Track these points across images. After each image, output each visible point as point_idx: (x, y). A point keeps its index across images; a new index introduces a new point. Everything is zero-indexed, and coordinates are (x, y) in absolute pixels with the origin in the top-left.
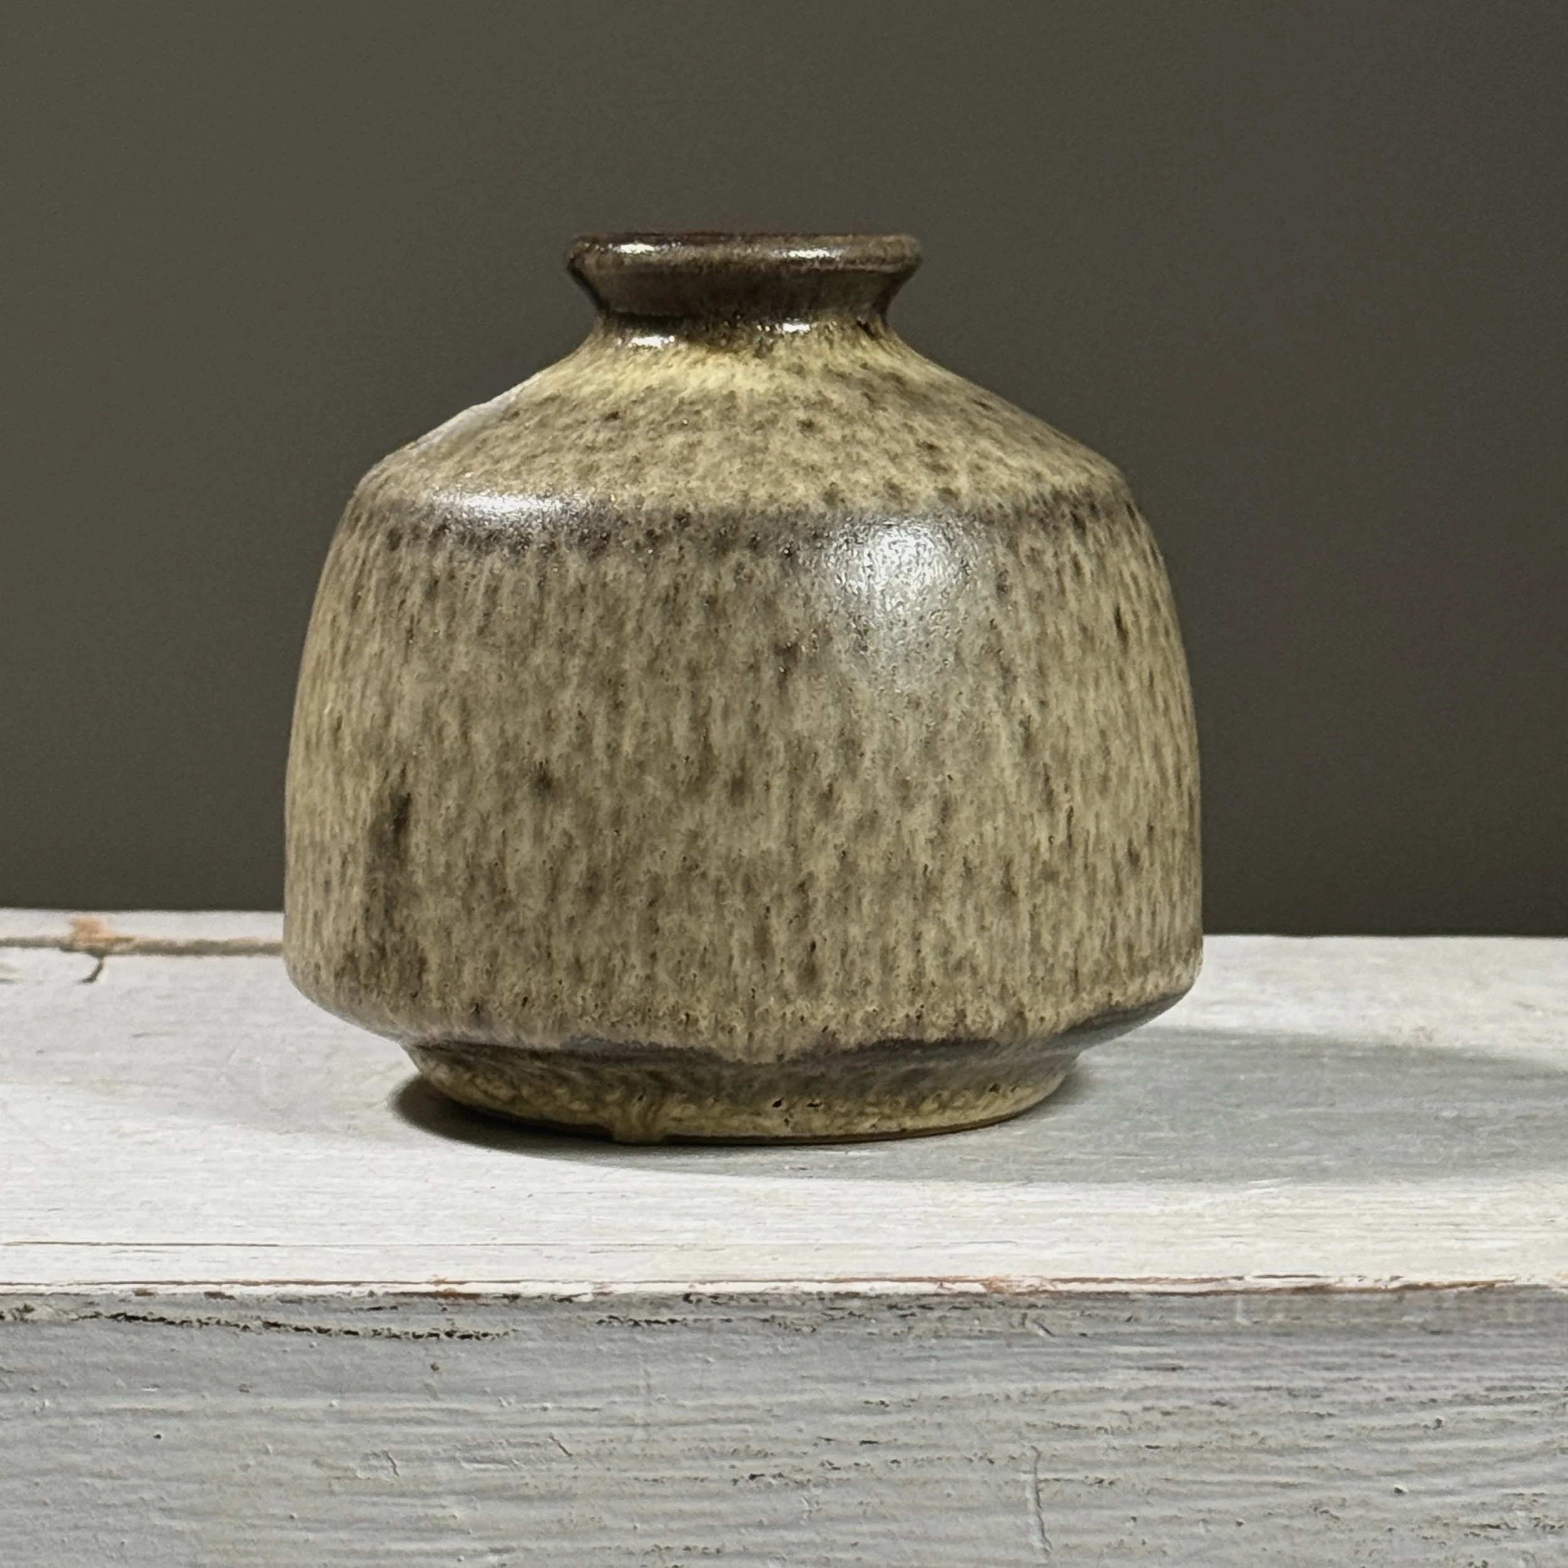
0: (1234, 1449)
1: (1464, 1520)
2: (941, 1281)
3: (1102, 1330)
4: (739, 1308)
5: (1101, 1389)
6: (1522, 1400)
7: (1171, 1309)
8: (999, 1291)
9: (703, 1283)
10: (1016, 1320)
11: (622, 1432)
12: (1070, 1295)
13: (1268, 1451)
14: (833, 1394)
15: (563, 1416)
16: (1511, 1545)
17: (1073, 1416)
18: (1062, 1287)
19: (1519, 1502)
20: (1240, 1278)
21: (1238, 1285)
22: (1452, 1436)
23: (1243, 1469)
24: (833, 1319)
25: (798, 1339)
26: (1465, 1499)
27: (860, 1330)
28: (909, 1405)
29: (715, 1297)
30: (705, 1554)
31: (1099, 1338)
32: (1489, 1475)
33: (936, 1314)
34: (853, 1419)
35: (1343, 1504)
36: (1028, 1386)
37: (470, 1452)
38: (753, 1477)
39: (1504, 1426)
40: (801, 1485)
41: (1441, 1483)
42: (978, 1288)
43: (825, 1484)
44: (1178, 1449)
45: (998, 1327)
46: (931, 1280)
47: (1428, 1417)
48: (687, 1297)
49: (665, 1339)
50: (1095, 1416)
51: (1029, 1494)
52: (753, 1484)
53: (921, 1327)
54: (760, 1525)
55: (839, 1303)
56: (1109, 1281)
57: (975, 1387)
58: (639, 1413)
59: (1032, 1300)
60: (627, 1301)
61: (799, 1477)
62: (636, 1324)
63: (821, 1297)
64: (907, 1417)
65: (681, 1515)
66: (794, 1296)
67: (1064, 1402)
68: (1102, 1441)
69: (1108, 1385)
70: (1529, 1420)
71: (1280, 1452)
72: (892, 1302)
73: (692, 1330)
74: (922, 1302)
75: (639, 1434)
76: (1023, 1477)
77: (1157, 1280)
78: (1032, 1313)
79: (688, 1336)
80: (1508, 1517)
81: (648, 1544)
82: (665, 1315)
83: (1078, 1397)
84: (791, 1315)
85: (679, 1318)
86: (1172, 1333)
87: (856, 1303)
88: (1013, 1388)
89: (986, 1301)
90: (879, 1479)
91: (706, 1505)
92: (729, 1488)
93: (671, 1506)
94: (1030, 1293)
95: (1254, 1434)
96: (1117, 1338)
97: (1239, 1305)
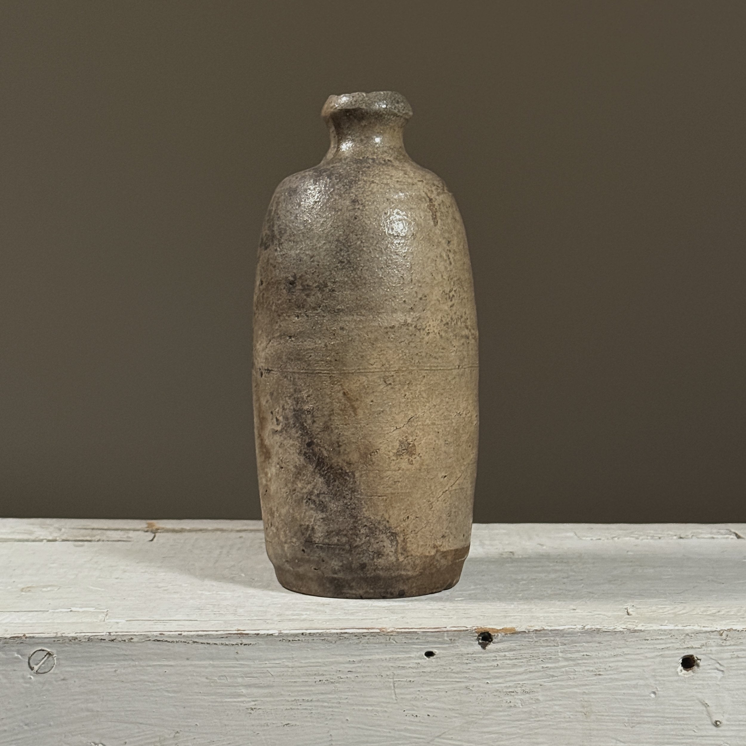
0: (444, 672)
1: (504, 690)
2: (368, 629)
3: (410, 641)
4: (317, 637)
5: (410, 657)
6: (519, 659)
7: (428, 636)
8: (383, 631)
9: (307, 630)
10: (388, 639)
11: (286, 669)
12: (402, 633)
13: (454, 673)
14: (340, 659)
15: (271, 665)
16: (517, 697)
17: (403, 664)
18: (399, 630)
19: (519, 686)
20: (446, 627)
21: (445, 629)
22: (500, 668)
23: (447, 677)
24: (340, 639)
25: (331, 644)
26: (505, 685)
27: (347, 642)
28: (360, 661)
29: (310, 633)
30: (308, 701)
31: (409, 643)
32: (512, 679)
33: (367, 638)
34: (346, 665)
35: (473, 686)
36: (391, 656)
37: (246, 675)
38: (320, 681)
39: (514, 666)
40: (332, 683)
41: (498, 681)
42: (378, 631)
43: (339, 682)
44: (430, 672)
45: (383, 641)
46: (365, 629)
47: (495, 664)
48: (303, 634)
49: (296, 645)
50: (409, 664)
51: (392, 685)
52: (320, 683)
53: (363, 641)
54: (322, 693)
55: (342, 635)
56: (412, 628)
57: (378, 657)
58: (290, 664)
59: (392, 633)
60: (287, 635)
61: (332, 681)
62: (289, 641)
63: (337, 634)
64: (360, 665)
65: (302, 691)
66: (331, 633)
67: (401, 660)
68: (410, 670)
69: (412, 656)
70: (521, 664)
71: (457, 673)
72: (356, 634)
73: (304, 642)
74: (364, 635)
75: (290, 670)
76: (390, 680)
77: (424, 628)
78: (392, 637)
79: (303, 644)
80: (516, 689)
81: (293, 699)
82: (297, 639)
83: (404, 659)
84: (329, 638)
85: (300, 639)
86: (428, 642)
87: (346, 635)
88: (388, 657)
89: (380, 634)
90: (353, 681)
91: (308, 688)
92: (314, 684)
93: (299, 689)
94: (391, 632)
95: (450, 668)
96: (414, 644)
97: (445, 634)
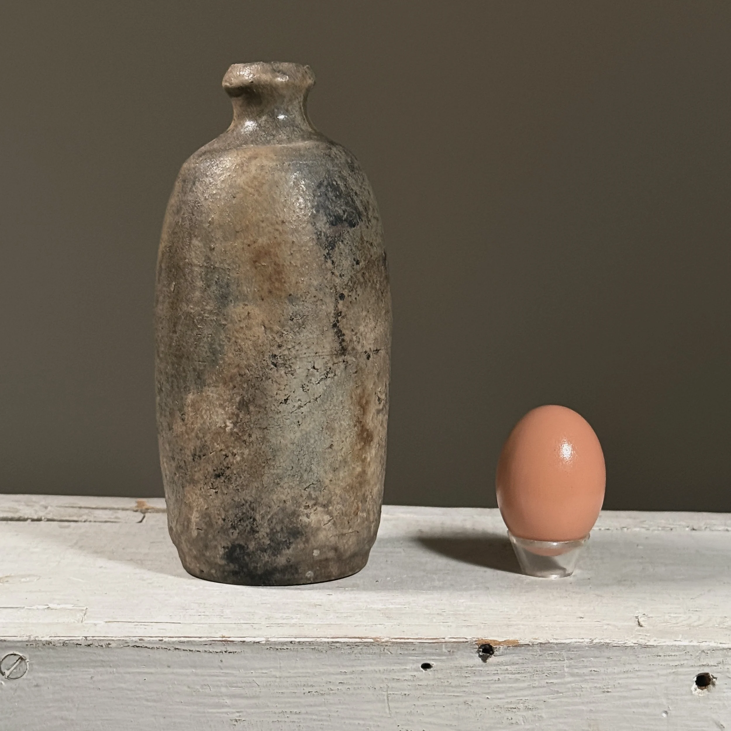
0: (442, 686)
1: (506, 706)
2: (362, 638)
3: (406, 652)
4: (306, 646)
5: (406, 669)
6: (521, 673)
7: (425, 647)
8: (377, 641)
9: (296, 638)
10: (382, 649)
11: (273, 679)
12: (397, 643)
13: (452, 687)
14: (331, 670)
15: (257, 675)
16: (519, 713)
17: (398, 676)
18: (394, 640)
19: (521, 702)
20: (444, 638)
21: (443, 640)
22: (502, 683)
23: (445, 691)
24: (331, 648)
25: (321, 654)
26: (506, 700)
27: (339, 652)
28: (353, 672)
29: (299, 642)
30: (296, 713)
31: (404, 655)
32: (515, 694)
33: (360, 648)
34: (338, 677)
35: (472, 702)
36: (385, 668)
37: (230, 685)
38: (309, 692)
39: (517, 680)
40: (322, 694)
41: (500, 696)
42: (372, 640)
43: (329, 694)
44: (427, 686)
45: (377, 651)
46: (359, 638)
47: (496, 678)
48: (291, 642)
49: (284, 653)
50: (404, 676)
51: (386, 698)
52: (309, 694)
53: (356, 651)
54: (311, 706)
55: (333, 644)
56: (408, 639)
57: (371, 668)
58: (278, 674)
59: (386, 644)
60: (275, 643)
61: (322, 692)
62: (277, 649)
63: (328, 643)
64: (352, 676)
65: (289, 703)
66: (321, 642)
67: (395, 672)
68: (406, 683)
69: (408, 668)
70: (524, 678)
71: (456, 687)
72: (348, 644)
73: (293, 651)
74: (356, 645)
75: (278, 680)
76: (384, 693)
77: (421, 639)
78: (387, 648)
79: (291, 653)
80: (518, 706)
81: (280, 711)
82: (285, 647)
83: (399, 671)
84: (320, 648)
85: (289, 648)
86: (425, 653)
87: (338, 645)
88: (381, 668)
89: (374, 644)
90: (344, 693)
91: (296, 700)
92: (303, 695)
93: (287, 700)
94: (386, 642)
95: (448, 682)
96: (410, 655)
97: (444, 646)
